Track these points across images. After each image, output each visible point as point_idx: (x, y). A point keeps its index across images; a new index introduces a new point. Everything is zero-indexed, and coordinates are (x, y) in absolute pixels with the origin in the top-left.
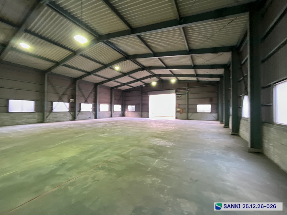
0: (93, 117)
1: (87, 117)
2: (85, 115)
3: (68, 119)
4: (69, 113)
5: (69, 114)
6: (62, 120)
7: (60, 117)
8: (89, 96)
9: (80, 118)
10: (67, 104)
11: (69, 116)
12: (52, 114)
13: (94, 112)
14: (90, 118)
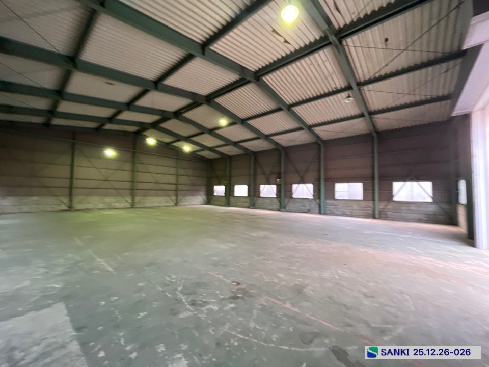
0: (317, 210)
1: (303, 208)
2: (300, 205)
3: (276, 208)
4: (276, 199)
5: (276, 201)
6: (268, 208)
7: (266, 204)
8: (307, 171)
9: (292, 209)
10: (274, 187)
11: (276, 204)
12: (260, 199)
13: (318, 201)
14: (309, 210)
